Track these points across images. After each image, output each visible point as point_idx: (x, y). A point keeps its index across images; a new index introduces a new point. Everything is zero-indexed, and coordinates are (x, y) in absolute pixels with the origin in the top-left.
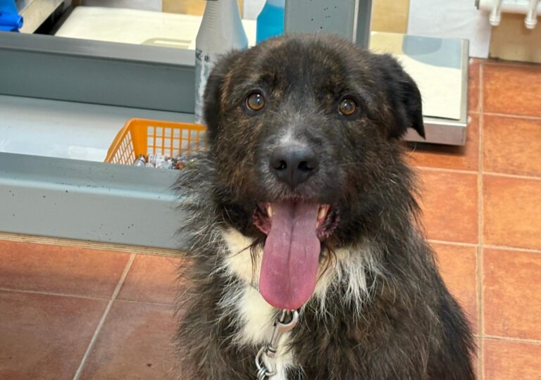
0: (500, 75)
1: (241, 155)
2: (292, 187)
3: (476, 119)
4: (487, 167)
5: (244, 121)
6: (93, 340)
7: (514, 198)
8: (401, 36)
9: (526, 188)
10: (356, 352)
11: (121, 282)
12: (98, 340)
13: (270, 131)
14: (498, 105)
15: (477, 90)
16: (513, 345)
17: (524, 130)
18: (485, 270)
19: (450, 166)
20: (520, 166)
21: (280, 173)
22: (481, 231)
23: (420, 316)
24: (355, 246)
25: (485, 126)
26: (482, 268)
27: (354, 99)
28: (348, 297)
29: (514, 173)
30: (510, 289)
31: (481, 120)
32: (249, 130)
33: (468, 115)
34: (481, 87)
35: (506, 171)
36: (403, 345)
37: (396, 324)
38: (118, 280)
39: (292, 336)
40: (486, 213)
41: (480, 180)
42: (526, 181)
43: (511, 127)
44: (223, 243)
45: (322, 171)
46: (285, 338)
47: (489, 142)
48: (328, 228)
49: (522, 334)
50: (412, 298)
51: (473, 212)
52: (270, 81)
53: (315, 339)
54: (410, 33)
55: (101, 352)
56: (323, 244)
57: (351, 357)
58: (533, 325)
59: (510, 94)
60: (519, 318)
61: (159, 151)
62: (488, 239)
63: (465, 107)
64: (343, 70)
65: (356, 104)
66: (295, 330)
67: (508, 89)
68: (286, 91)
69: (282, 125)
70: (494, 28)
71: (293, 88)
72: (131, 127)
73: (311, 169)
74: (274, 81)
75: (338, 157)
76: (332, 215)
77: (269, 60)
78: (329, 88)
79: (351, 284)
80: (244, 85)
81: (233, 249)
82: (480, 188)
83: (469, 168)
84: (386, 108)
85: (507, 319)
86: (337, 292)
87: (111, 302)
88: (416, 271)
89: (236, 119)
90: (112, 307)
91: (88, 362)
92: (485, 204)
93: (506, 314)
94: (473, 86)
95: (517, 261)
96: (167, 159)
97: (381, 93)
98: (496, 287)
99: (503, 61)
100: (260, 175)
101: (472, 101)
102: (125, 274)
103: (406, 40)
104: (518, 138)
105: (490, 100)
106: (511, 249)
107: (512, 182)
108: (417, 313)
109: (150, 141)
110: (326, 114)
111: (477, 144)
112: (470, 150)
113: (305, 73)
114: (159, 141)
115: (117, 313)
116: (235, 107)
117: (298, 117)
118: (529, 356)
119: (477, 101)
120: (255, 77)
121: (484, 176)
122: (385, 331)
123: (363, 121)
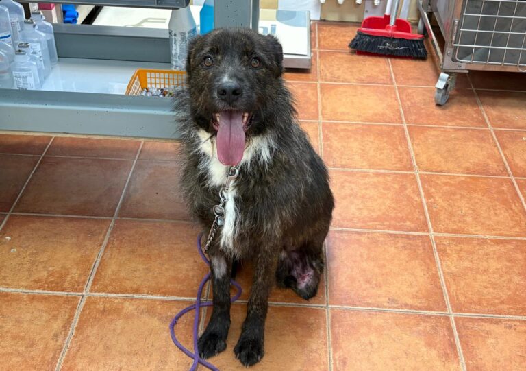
0: (326, 29)
1: (202, 90)
2: (230, 104)
3: (315, 54)
4: (322, 79)
5: (202, 72)
6: (127, 182)
7: (336, 95)
8: (275, 10)
9: (341, 89)
10: (269, 188)
11: (140, 150)
12: (130, 182)
13: (217, 76)
14: (326, 45)
15: (315, 37)
16: (339, 172)
17: (340, 58)
18: (323, 133)
19: (303, 80)
20: (338, 77)
21: (223, 97)
22: (320, 113)
23: (300, 167)
24: (264, 135)
25: (320, 57)
26: (321, 133)
27: (258, 59)
28: (261, 160)
29: (335, 81)
30: (335, 143)
31: (318, 54)
32: (205, 77)
33: (311, 52)
34: (317, 36)
35: (331, 81)
36: (292, 183)
37: (288, 172)
38: (138, 149)
39: (235, 182)
40: (322, 103)
41: (318, 86)
42: (342, 85)
43: (333, 57)
44: (198, 137)
45: (245, 95)
46: (232, 183)
47: (322, 66)
48: (248, 125)
49: (343, 166)
50: (296, 159)
51: (316, 103)
52: (215, 51)
53: (248, 183)
54: (280, 9)
55: (132, 187)
56: (246, 134)
57: (267, 190)
58: (348, 161)
59: (332, 39)
60: (341, 158)
61: (153, 86)
62: (324, 117)
63: (309, 48)
64: (252, 43)
65: (260, 61)
66: (238, 178)
67: (331, 37)
68: (224, 55)
69: (223, 72)
70: (322, 4)
71: (227, 54)
72: (138, 74)
73: (238, 94)
74: (217, 51)
75: (252, 88)
76: (250, 120)
77: (213, 40)
78: (246, 53)
79: (263, 154)
80: (201, 54)
81: (203, 140)
82: (319, 90)
83: (313, 80)
84: (275, 63)
85: (335, 159)
86: (256, 159)
87: (135, 161)
88: (297, 145)
89: (198, 71)
90: (136, 164)
91: (125, 194)
92: (322, 99)
93: (334, 156)
94: (313, 36)
95: (338, 128)
96: (158, 89)
97: (272, 55)
98: (329, 143)
99: (328, 21)
100: (213, 98)
101: (313, 43)
102: (141, 147)
103: (278, 12)
104: (337, 63)
105: (322, 43)
106: (335, 122)
107: (335, 86)
108: (298, 166)
109: (149, 80)
110: (244, 66)
111: (317, 67)
112: (313, 70)
113: (233, 46)
114: (153, 81)
115: (139, 167)
116: (197, 66)
117: (230, 68)
118: (346, 177)
119: (315, 44)
120: (207, 49)
121: (321, 84)
122: (284, 176)
123: (264, 70)
